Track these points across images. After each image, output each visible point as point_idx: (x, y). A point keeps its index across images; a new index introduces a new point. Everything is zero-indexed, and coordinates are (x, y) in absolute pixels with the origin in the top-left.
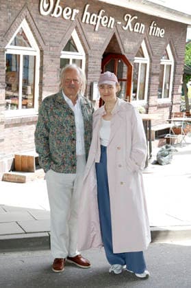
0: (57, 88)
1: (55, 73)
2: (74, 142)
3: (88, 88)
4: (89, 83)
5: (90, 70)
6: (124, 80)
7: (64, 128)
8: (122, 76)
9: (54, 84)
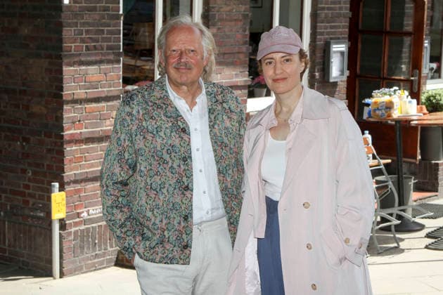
0: (242, 56)
1: (240, 24)
2: (187, 193)
3: (319, 54)
4: (320, 43)
5: (322, 14)
6: (408, 34)
7: (165, 162)
8: (402, 25)
9: (236, 50)
